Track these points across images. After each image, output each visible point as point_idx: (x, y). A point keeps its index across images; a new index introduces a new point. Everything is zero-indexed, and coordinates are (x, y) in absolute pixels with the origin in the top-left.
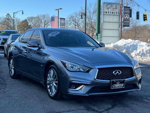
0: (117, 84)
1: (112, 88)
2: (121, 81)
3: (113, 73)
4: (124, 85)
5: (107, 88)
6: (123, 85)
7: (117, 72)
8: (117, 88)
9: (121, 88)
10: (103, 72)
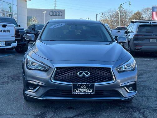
0: (81, 88)
1: (75, 93)
2: (89, 84)
3: (77, 74)
4: (93, 91)
5: (67, 92)
6: (91, 90)
7: (84, 73)
8: (82, 93)
9: (88, 93)
10: (63, 72)
